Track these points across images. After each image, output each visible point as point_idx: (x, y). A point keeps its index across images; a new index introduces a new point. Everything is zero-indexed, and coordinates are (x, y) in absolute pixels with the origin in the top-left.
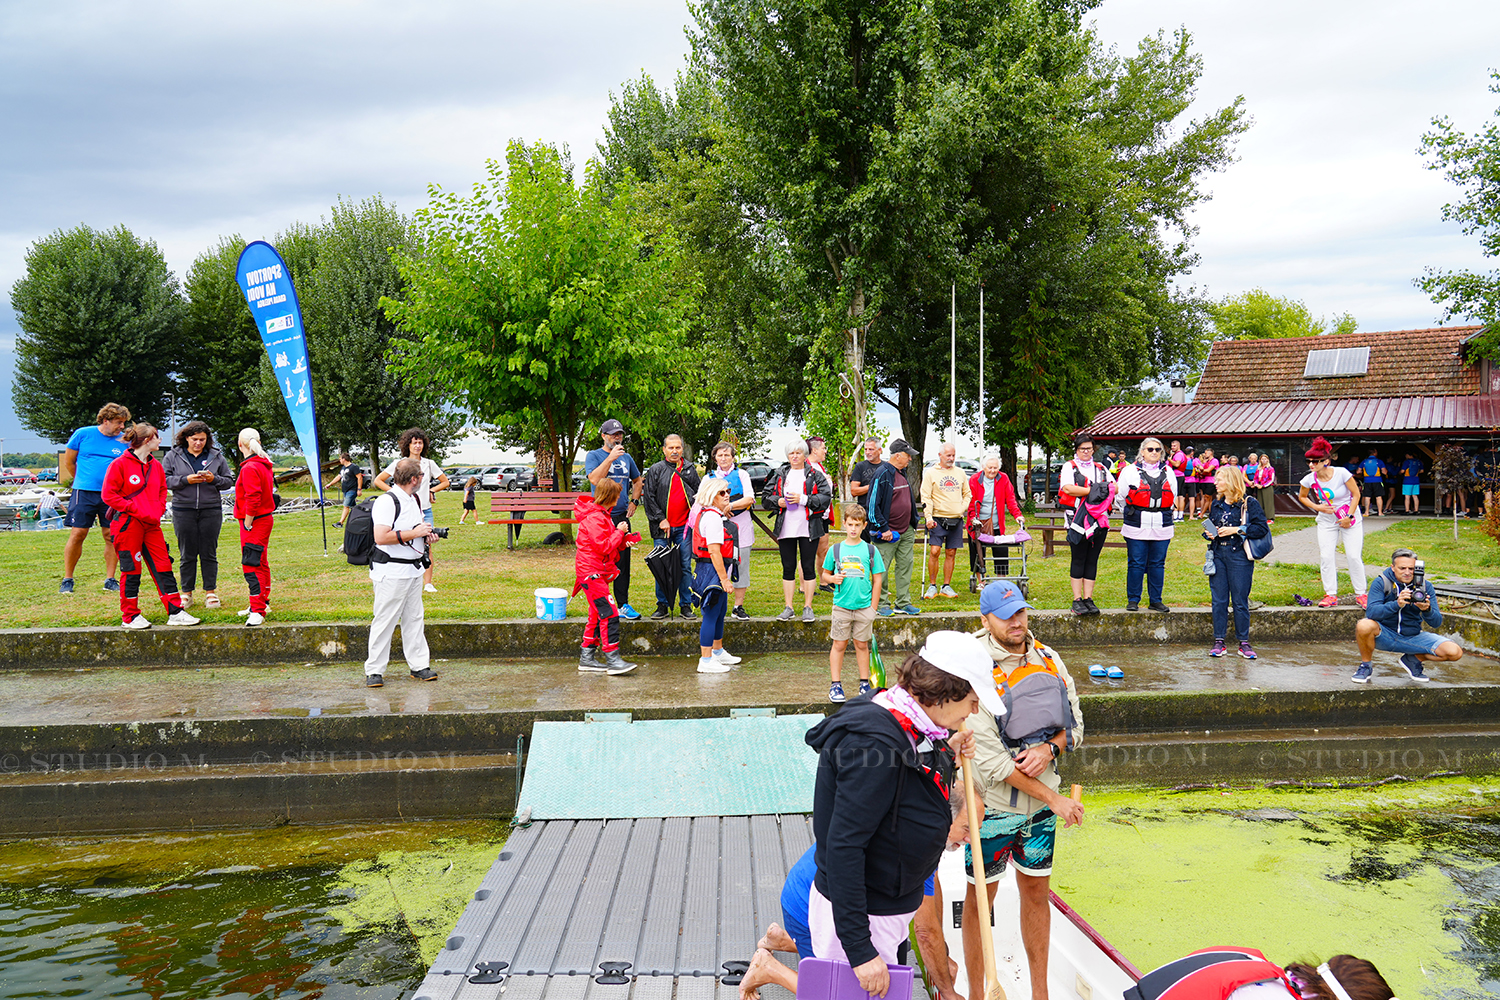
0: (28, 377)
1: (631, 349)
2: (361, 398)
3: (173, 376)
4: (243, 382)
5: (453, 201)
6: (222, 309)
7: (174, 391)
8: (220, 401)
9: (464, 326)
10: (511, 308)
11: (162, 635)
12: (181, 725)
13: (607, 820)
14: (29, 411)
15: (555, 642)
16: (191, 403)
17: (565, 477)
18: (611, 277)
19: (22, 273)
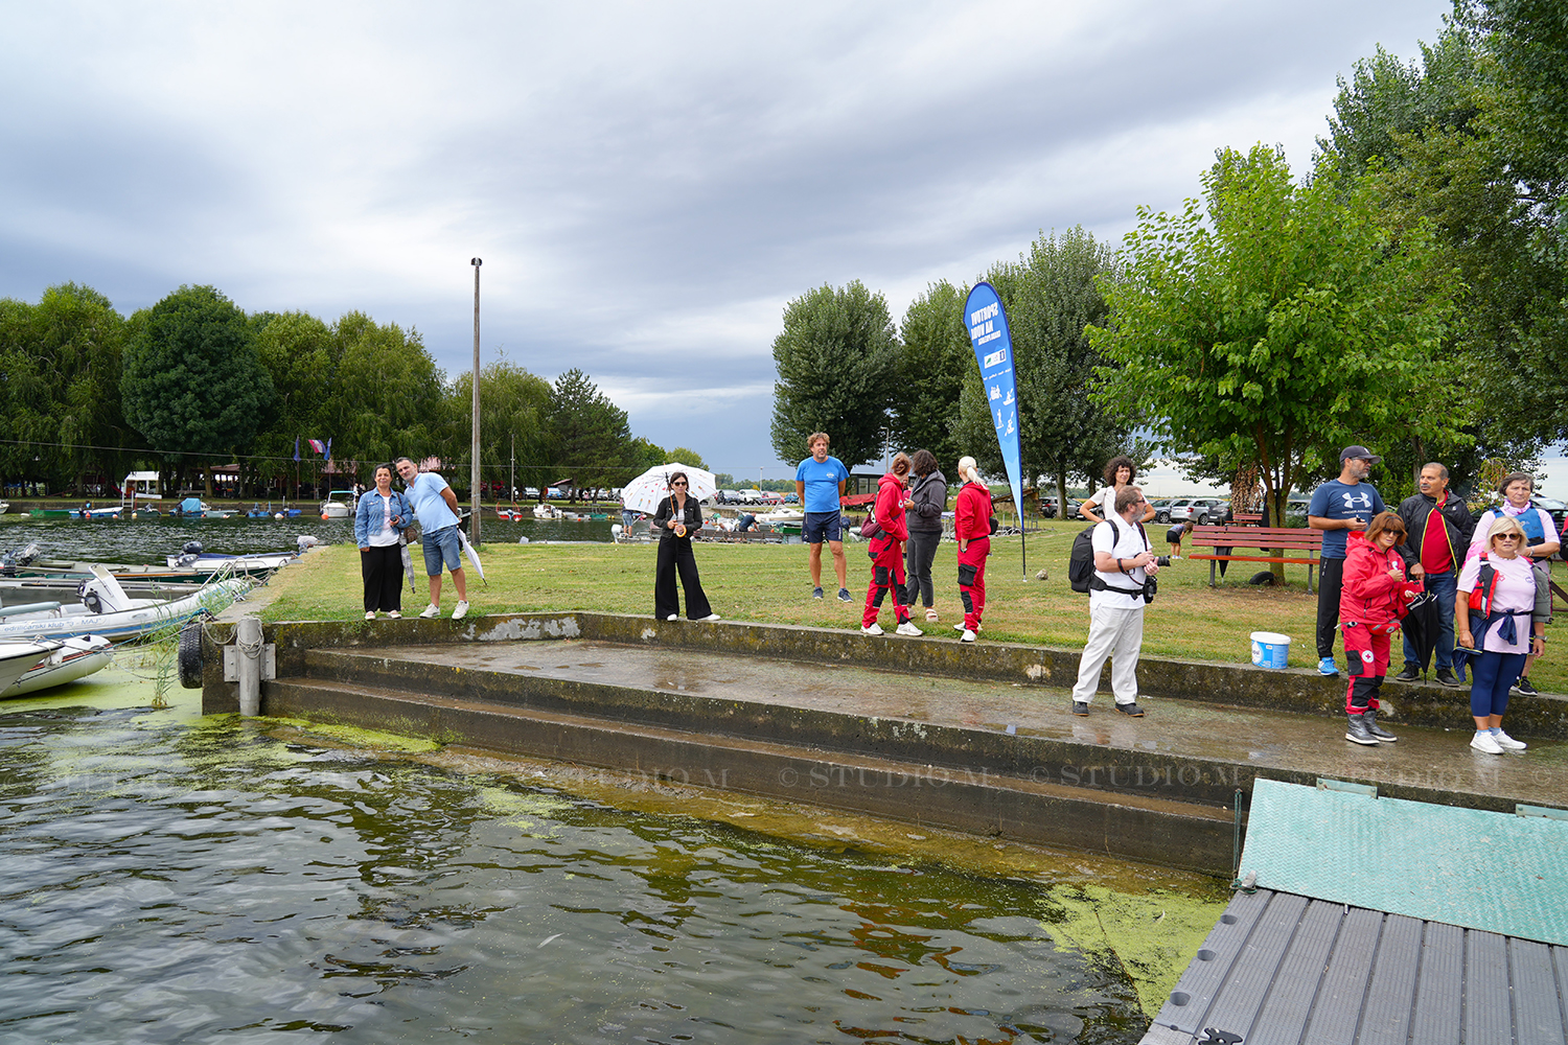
0: (782, 415)
1: (1367, 365)
2: (1050, 429)
3: (888, 411)
4: (945, 416)
5: (1163, 220)
6: (930, 349)
7: (888, 425)
8: (925, 434)
9: (1170, 350)
10: (1222, 327)
11: (893, 642)
12: (911, 725)
13: (1350, 907)
14: (782, 444)
15: (1275, 693)
16: (901, 436)
17: (1278, 510)
18: (1345, 284)
19: (780, 329)
